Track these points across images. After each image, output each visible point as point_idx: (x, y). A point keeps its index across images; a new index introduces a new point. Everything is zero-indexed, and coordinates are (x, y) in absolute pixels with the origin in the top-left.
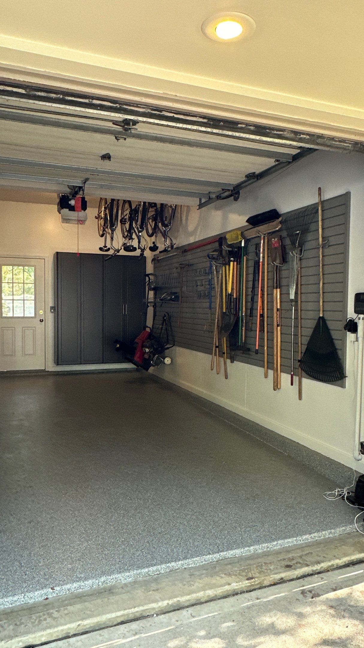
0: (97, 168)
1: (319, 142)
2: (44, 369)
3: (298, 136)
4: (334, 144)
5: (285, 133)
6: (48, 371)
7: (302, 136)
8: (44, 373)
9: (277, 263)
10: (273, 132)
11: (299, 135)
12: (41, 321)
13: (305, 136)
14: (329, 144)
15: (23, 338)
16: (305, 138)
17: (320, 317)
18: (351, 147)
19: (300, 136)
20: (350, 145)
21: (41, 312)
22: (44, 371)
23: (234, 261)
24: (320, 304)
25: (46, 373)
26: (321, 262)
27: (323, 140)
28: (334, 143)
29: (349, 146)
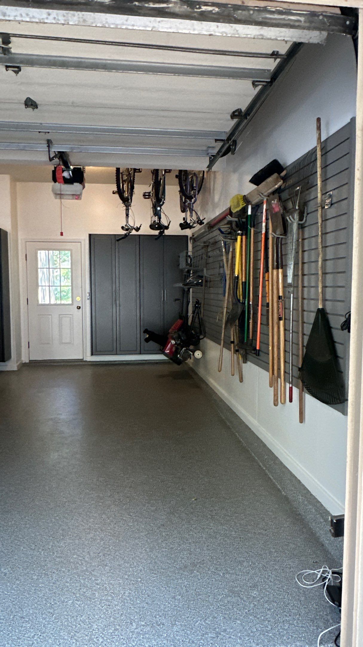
0: (41, 124)
1: (239, 18)
2: (82, 358)
3: (197, 9)
4: (271, 19)
5: (170, 5)
6: (86, 361)
7: (204, 8)
8: (81, 363)
9: (278, 235)
10: (146, 5)
11: (198, 7)
12: (79, 308)
13: (210, 8)
14: (260, 19)
15: (60, 325)
16: (211, 11)
17: (319, 309)
18: (305, 22)
19: (200, 8)
20: (302, 19)
21: (78, 299)
22: (81, 360)
23: (242, 235)
24: (318, 290)
25: (84, 363)
26: (320, 229)
27: (245, 13)
28: (269, 16)
29: (300, 21)
